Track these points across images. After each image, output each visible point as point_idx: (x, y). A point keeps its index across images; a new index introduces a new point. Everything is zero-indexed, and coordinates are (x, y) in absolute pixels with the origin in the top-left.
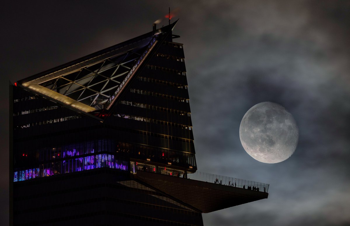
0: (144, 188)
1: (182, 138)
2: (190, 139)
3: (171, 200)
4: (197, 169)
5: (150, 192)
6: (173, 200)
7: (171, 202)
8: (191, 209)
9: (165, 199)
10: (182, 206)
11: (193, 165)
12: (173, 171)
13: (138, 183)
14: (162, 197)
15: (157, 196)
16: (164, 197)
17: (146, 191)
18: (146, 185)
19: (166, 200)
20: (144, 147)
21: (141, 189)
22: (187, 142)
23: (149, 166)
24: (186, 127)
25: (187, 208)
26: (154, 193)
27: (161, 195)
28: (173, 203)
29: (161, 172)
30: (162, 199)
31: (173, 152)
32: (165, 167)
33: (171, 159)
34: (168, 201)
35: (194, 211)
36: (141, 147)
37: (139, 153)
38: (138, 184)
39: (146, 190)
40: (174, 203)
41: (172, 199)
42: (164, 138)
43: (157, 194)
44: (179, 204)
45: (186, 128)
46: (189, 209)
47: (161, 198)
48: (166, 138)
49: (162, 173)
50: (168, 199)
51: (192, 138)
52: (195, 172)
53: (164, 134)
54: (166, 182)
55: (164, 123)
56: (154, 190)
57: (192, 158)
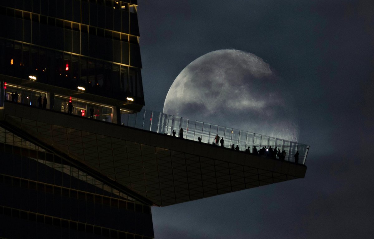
0: (19, 142)
1: (113, 31)
2: (131, 34)
3: (81, 173)
4: (144, 105)
5: (33, 152)
6: (85, 174)
7: (81, 178)
8: (125, 196)
9: (67, 170)
10: (107, 188)
11: (135, 95)
12: (89, 105)
13: (7, 131)
14: (60, 165)
15: (48, 163)
16: (65, 166)
17: (25, 150)
18: (26, 136)
19: (69, 174)
20: (23, 48)
21: (12, 144)
22: (123, 40)
23: (34, 93)
24: (123, 5)
25: (118, 194)
26: (42, 156)
27: (58, 160)
28: (85, 179)
29: (61, 107)
30: (60, 170)
31: (91, 63)
32: (69, 96)
33: (84, 78)
34: (75, 175)
35: (134, 200)
36: (17, 47)
37: (12, 61)
38: (5, 133)
39: (24, 147)
40: (89, 179)
41: (84, 171)
42: (70, 28)
43: (49, 158)
44: (98, 184)
46: (121, 194)
47: (57, 166)
48: (74, 29)
49: (63, 111)
50: (75, 170)
51: (136, 32)
52: (139, 111)
53: (72, 21)
54: (70, 130)
56: (43, 148)
57: (134, 77)
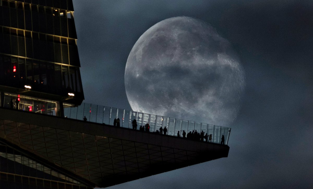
1: (53, 35)
2: (69, 37)
3: (31, 161)
4: (84, 99)
6: (34, 162)
7: (31, 166)
8: (71, 180)
9: (18, 159)
10: (54, 174)
11: (75, 90)
12: (35, 102)
14: (12, 155)
16: (16, 156)
19: (20, 162)
22: (62, 42)
24: (61, 12)
25: (64, 178)
27: (10, 151)
28: (34, 167)
30: (12, 159)
31: (35, 64)
32: (17, 94)
33: (30, 78)
34: (25, 163)
35: (79, 183)
40: (38, 166)
41: (33, 160)
42: (16, 34)
44: (47, 170)
45: (62, 14)
46: (67, 179)
47: (10, 157)
48: (19, 35)
50: (26, 159)
51: (73, 34)
52: (80, 104)
53: (17, 28)
54: (20, 124)
55: (16, 5)
57: (74, 75)
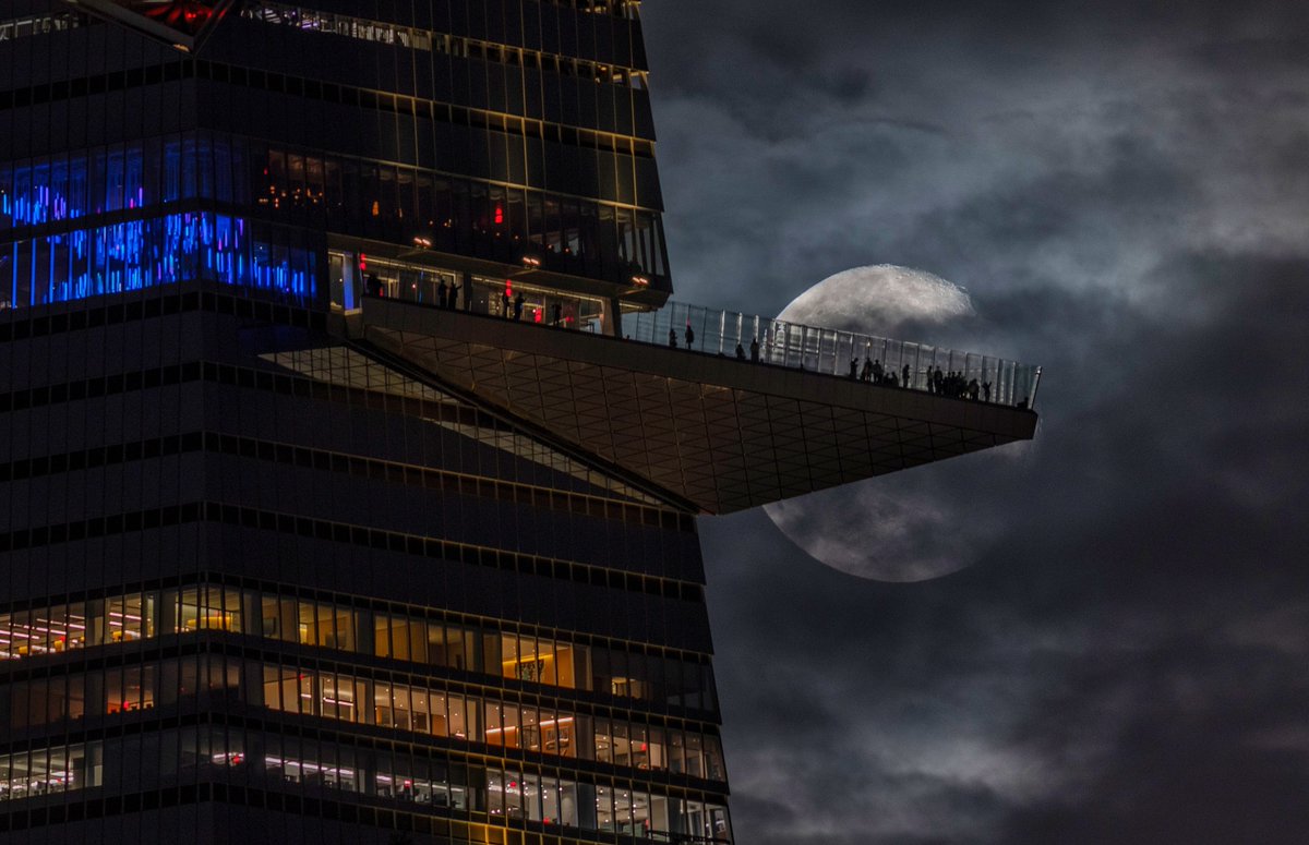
0: (399, 386)
1: (596, 132)
2: (637, 136)
3: (538, 448)
4: (671, 292)
5: (431, 407)
6: (547, 450)
7: (538, 459)
8: (638, 495)
9: (506, 442)
10: (596, 479)
11: (650, 271)
12: (549, 297)
13: (370, 362)
14: (492, 432)
15: (465, 430)
16: (502, 433)
17: (413, 402)
18: (412, 371)
19: (511, 450)
20: (400, 176)
21: (382, 389)
22: (619, 150)
23: (427, 275)
24: (615, 73)
25: (622, 491)
26: (449, 413)
27: (486, 422)
28: (547, 461)
29: (486, 304)
30: (492, 443)
31: (550, 204)
32: (504, 277)
33: (537, 238)
34: (524, 452)
35: (658, 502)
36: (385, 175)
37: (376, 205)
38: (367, 365)
39: (409, 395)
40: (559, 462)
41: (545, 444)
42: (501, 129)
43: (467, 417)
44: (578, 471)
45: (617, 77)
46: (629, 492)
47: (486, 436)
48: (510, 130)
49: (493, 312)
50: (525, 441)
51: (647, 130)
52: (662, 306)
53: (504, 112)
54: (510, 355)
55: (503, 55)
56: (452, 396)
57: (647, 231)
